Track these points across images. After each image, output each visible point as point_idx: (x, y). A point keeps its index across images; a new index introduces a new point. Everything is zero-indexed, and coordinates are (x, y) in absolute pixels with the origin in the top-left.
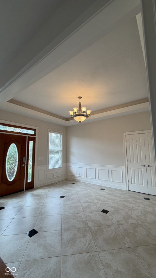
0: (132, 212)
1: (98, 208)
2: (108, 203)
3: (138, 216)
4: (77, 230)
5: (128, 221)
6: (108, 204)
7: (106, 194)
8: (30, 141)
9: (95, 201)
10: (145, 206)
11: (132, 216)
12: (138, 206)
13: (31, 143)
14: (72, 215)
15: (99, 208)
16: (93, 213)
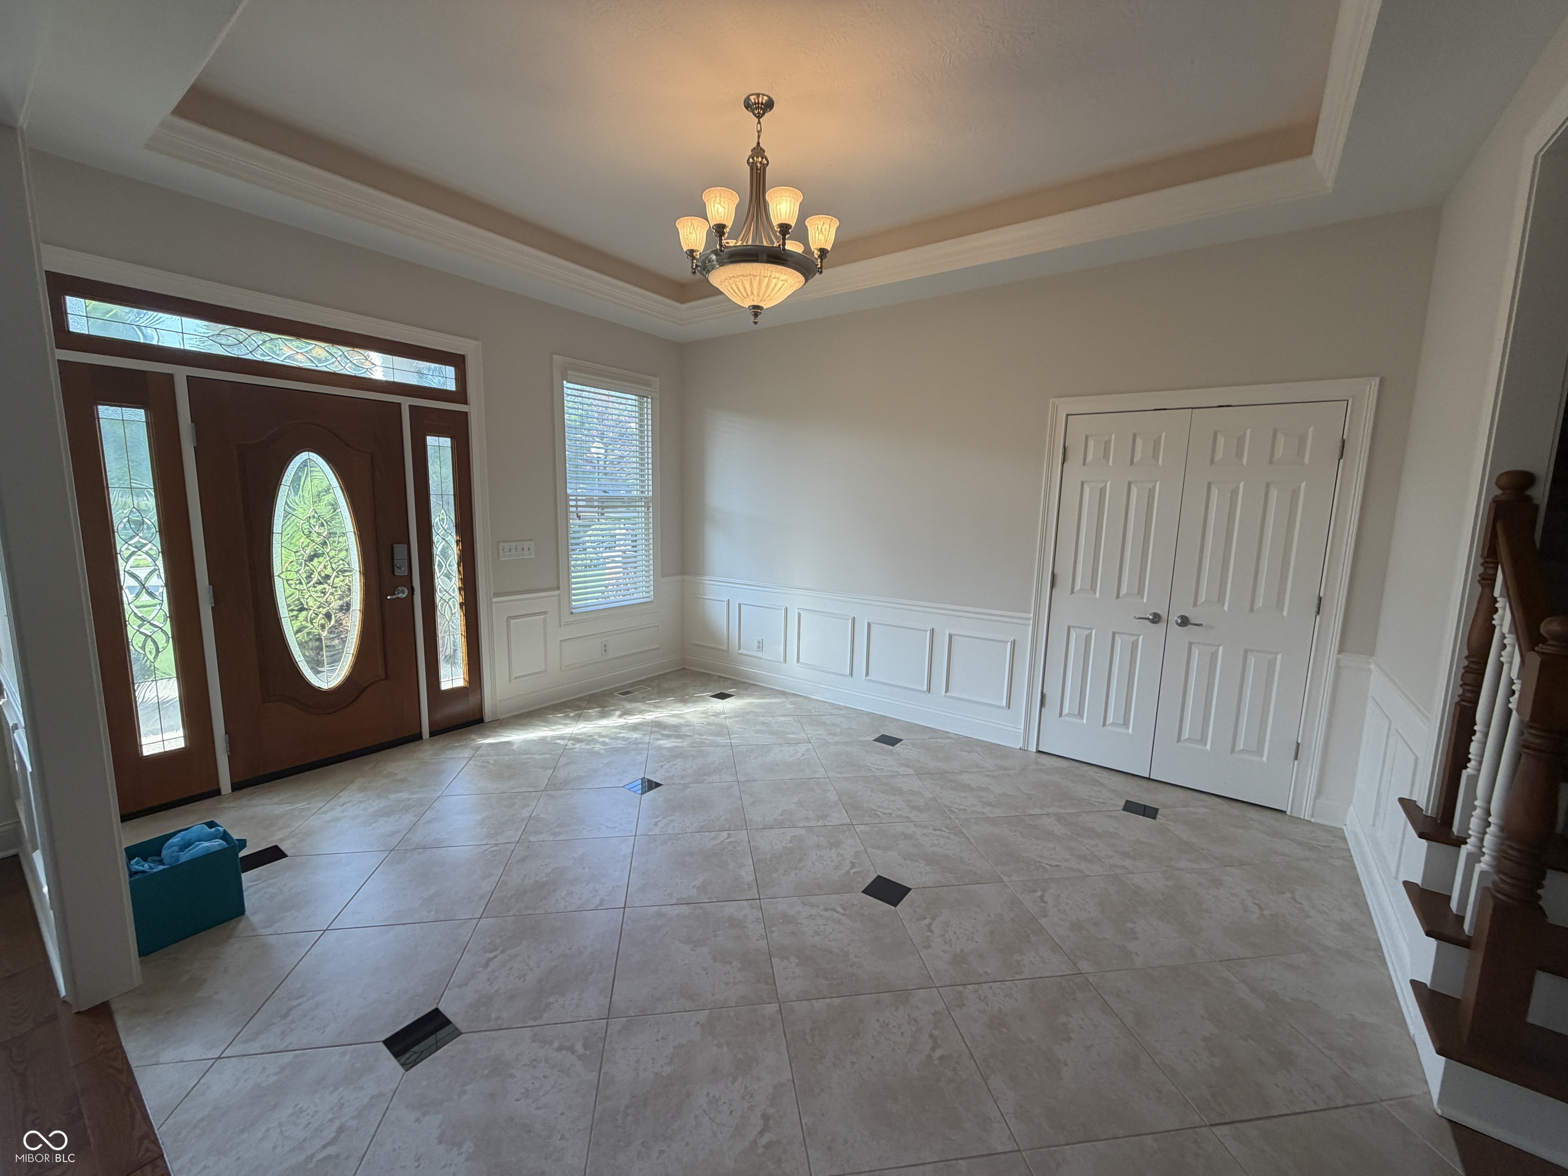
0: (1047, 897)
1: (847, 865)
2: (911, 829)
3: (1077, 927)
4: (703, 1016)
5: (1017, 957)
6: (906, 837)
7: (902, 770)
8: (431, 440)
9: (838, 817)
10: (1125, 855)
11: (1043, 921)
12: (1084, 858)
13: (439, 449)
14: (685, 909)
15: (853, 865)
16: (812, 899)
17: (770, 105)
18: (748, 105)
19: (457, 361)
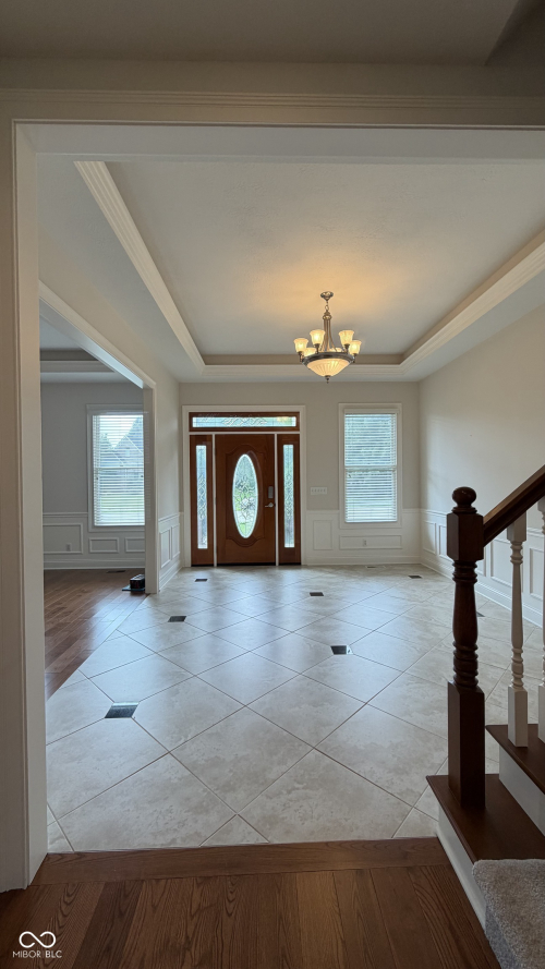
8: (285, 447)
13: (288, 449)
17: (331, 295)
18: (323, 296)
19: (296, 414)
